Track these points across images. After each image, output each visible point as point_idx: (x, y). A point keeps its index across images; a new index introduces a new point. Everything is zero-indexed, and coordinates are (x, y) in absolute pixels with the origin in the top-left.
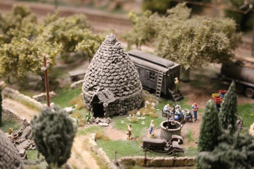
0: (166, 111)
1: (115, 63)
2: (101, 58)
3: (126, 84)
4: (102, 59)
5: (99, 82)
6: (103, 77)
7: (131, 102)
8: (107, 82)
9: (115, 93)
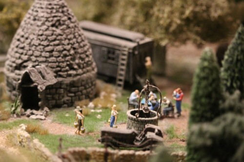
0: (134, 101)
1: (57, 27)
2: (35, 20)
3: (73, 59)
4: (36, 22)
5: (32, 55)
6: (38, 48)
7: (81, 88)
8: (43, 54)
9: (56, 72)
